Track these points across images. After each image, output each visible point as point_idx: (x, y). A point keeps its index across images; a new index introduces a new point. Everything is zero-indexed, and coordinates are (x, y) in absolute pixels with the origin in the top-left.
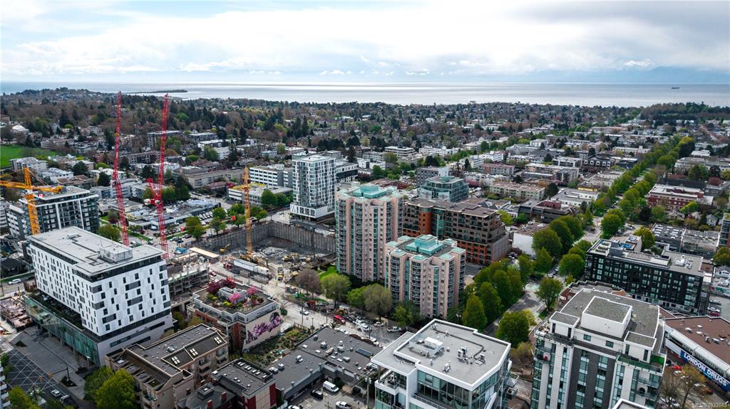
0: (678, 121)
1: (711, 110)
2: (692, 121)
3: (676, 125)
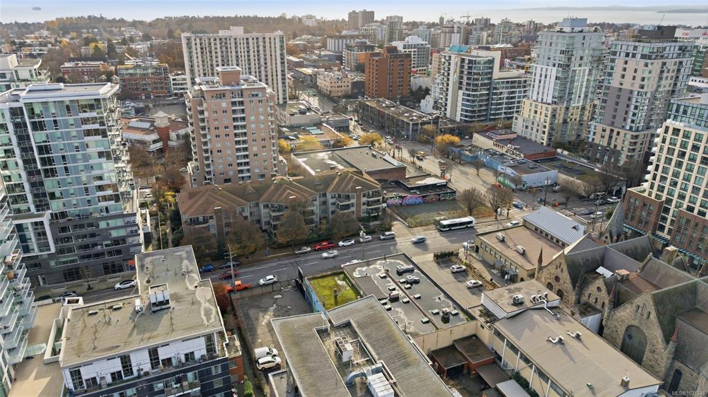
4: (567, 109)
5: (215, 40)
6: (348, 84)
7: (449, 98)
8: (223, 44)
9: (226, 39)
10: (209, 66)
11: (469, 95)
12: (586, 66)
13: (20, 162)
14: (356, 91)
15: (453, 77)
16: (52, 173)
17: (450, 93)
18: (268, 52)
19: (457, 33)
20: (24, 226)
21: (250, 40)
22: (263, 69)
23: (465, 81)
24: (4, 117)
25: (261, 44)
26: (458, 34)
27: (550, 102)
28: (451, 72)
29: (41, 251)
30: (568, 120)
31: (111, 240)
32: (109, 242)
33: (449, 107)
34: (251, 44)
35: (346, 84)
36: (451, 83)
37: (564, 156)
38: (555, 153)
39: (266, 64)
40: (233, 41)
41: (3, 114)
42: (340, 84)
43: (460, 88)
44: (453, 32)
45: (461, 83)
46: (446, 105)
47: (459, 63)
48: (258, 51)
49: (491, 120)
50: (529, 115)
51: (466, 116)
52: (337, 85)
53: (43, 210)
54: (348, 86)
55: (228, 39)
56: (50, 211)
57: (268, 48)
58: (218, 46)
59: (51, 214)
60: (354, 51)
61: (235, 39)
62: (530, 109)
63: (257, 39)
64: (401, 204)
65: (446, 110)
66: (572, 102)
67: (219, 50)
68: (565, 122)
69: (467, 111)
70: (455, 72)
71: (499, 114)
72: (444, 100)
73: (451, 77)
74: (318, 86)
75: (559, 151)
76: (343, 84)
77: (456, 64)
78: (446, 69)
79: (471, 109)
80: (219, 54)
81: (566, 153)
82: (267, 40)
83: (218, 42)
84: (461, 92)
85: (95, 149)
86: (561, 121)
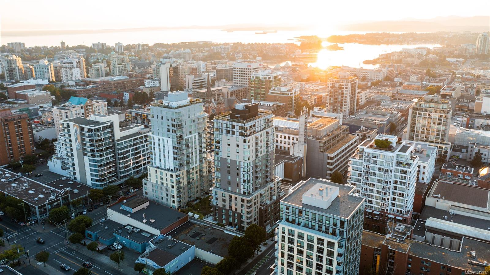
4: (188, 172)
7: (76, 162)
11: (95, 161)
12: (195, 133)
15: (76, 144)
17: (75, 158)
19: (77, 67)
26: (78, 69)
27: (173, 168)
28: (73, 139)
30: (191, 180)
33: (77, 172)
36: (74, 149)
37: (195, 219)
38: (188, 217)
43: (85, 155)
44: (73, 67)
45: (85, 149)
49: (122, 178)
50: (157, 181)
51: (97, 181)
62: (156, 176)
66: (191, 165)
68: (189, 182)
70: (76, 140)
71: (128, 171)
73: (73, 144)
75: (190, 214)
78: (67, 136)
79: (100, 174)
81: (196, 216)
84: (86, 159)
86: (186, 183)
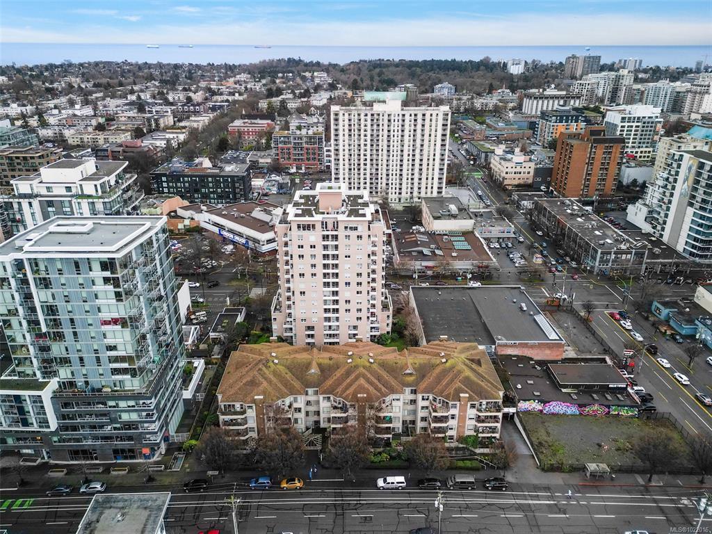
0: (280, 75)
1: (306, 65)
2: (291, 75)
3: (277, 78)
5: (366, 115)
6: (529, 170)
7: (672, 214)
8: (375, 121)
9: (379, 115)
10: (356, 146)
11: (702, 217)
13: (25, 323)
14: (539, 179)
15: (682, 187)
16: (60, 336)
17: (673, 207)
18: (427, 133)
20: (23, 398)
21: (407, 118)
22: (418, 151)
23: (700, 196)
24: (5, 270)
25: (420, 122)
28: (681, 178)
29: (40, 427)
31: (120, 423)
32: (118, 426)
33: (668, 227)
34: (407, 122)
35: (527, 170)
36: (677, 193)
39: (422, 145)
40: (386, 118)
41: (4, 267)
42: (518, 169)
43: (691, 205)
45: (693, 197)
46: (665, 223)
47: (694, 169)
48: (415, 130)
52: (514, 170)
53: (49, 377)
54: (529, 173)
55: (381, 115)
56: (57, 379)
57: (427, 127)
58: (369, 123)
59: (59, 382)
60: (550, 121)
61: (389, 115)
63: (416, 115)
64: (541, 411)
65: (663, 229)
67: (369, 128)
69: (696, 239)
70: (686, 180)
72: (662, 214)
73: (679, 185)
74: (491, 168)
76: (522, 170)
77: (690, 168)
78: (673, 173)
79: (703, 238)
80: (369, 133)
82: (428, 117)
83: (369, 118)
84: (690, 211)
85: (109, 314)
